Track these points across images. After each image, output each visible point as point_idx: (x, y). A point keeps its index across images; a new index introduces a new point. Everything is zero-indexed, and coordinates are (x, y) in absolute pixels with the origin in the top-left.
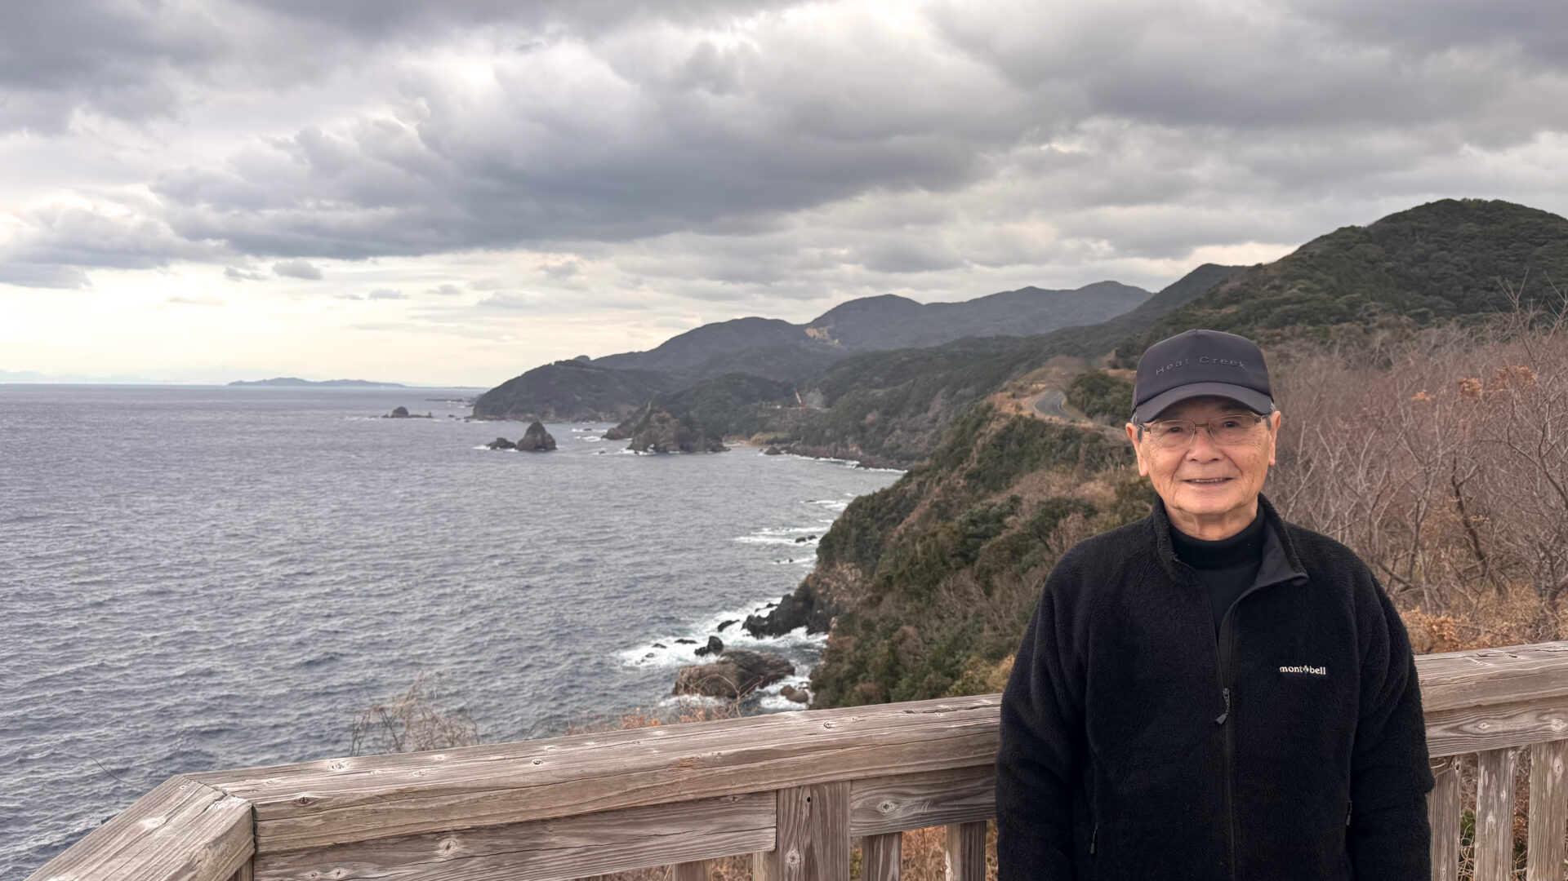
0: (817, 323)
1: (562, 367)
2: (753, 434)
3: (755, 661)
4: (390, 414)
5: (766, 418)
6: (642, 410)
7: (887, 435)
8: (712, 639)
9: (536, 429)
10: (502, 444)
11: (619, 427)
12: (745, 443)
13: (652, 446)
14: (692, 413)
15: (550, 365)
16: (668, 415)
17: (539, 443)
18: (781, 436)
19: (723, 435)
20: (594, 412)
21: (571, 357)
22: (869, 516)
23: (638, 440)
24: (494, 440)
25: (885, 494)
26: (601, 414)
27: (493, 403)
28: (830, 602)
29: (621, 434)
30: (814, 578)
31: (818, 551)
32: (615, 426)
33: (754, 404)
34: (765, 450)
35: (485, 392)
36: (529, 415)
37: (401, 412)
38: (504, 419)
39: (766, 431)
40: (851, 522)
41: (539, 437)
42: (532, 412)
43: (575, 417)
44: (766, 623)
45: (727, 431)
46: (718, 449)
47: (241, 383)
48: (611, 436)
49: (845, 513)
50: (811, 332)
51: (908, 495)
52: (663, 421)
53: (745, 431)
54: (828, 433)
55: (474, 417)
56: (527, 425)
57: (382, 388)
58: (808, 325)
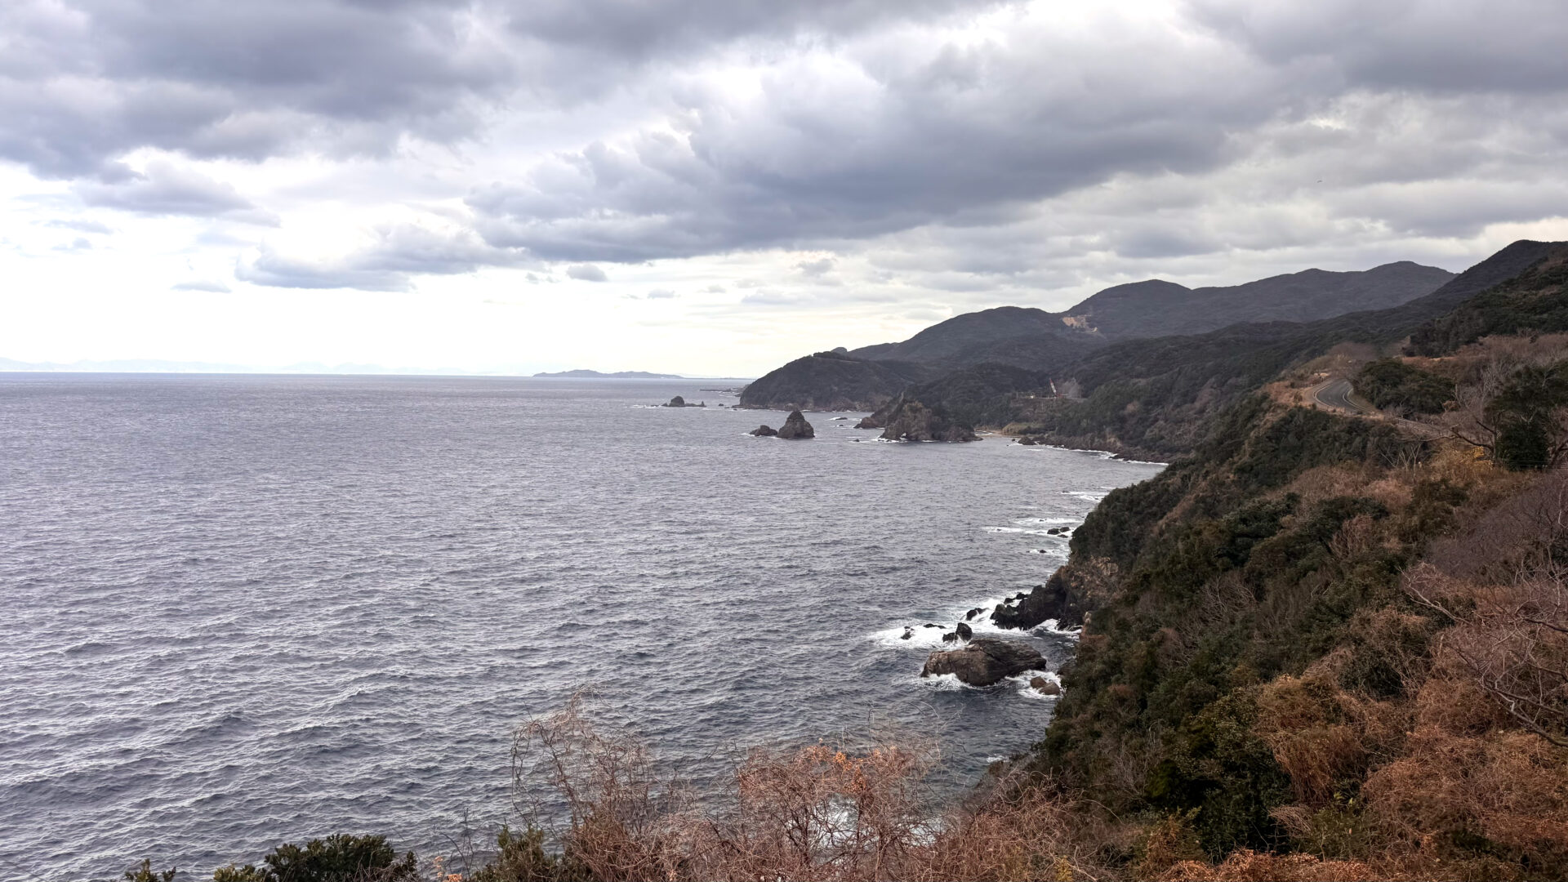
0: (1075, 311)
1: (820, 359)
2: (1005, 424)
3: (1004, 651)
4: (669, 403)
5: (1018, 409)
6: (895, 400)
7: (1149, 427)
8: (960, 625)
9: (796, 417)
10: (765, 431)
11: (873, 416)
12: (997, 433)
13: (905, 435)
14: (944, 403)
15: (809, 357)
16: (920, 405)
17: (799, 431)
18: (1034, 426)
19: (974, 425)
20: (849, 401)
21: (830, 349)
22: (1127, 510)
23: (891, 429)
24: (758, 427)
25: (1145, 486)
26: (857, 404)
27: (758, 393)
28: (1084, 594)
29: (875, 423)
30: (1066, 571)
31: (1071, 544)
32: (869, 415)
33: (1006, 394)
34: (1018, 440)
35: (751, 382)
36: (790, 404)
37: (678, 402)
38: (767, 408)
39: (1019, 421)
40: (1107, 515)
41: (798, 425)
42: (792, 402)
43: (832, 406)
44: (1016, 613)
45: (979, 421)
46: (968, 438)
47: (544, 374)
48: (864, 425)
49: (1100, 505)
50: (1069, 321)
51: (1171, 489)
52: (914, 410)
53: (998, 421)
54: (1084, 423)
55: (741, 406)
56: (788, 414)
57: (663, 379)
58: (1065, 314)
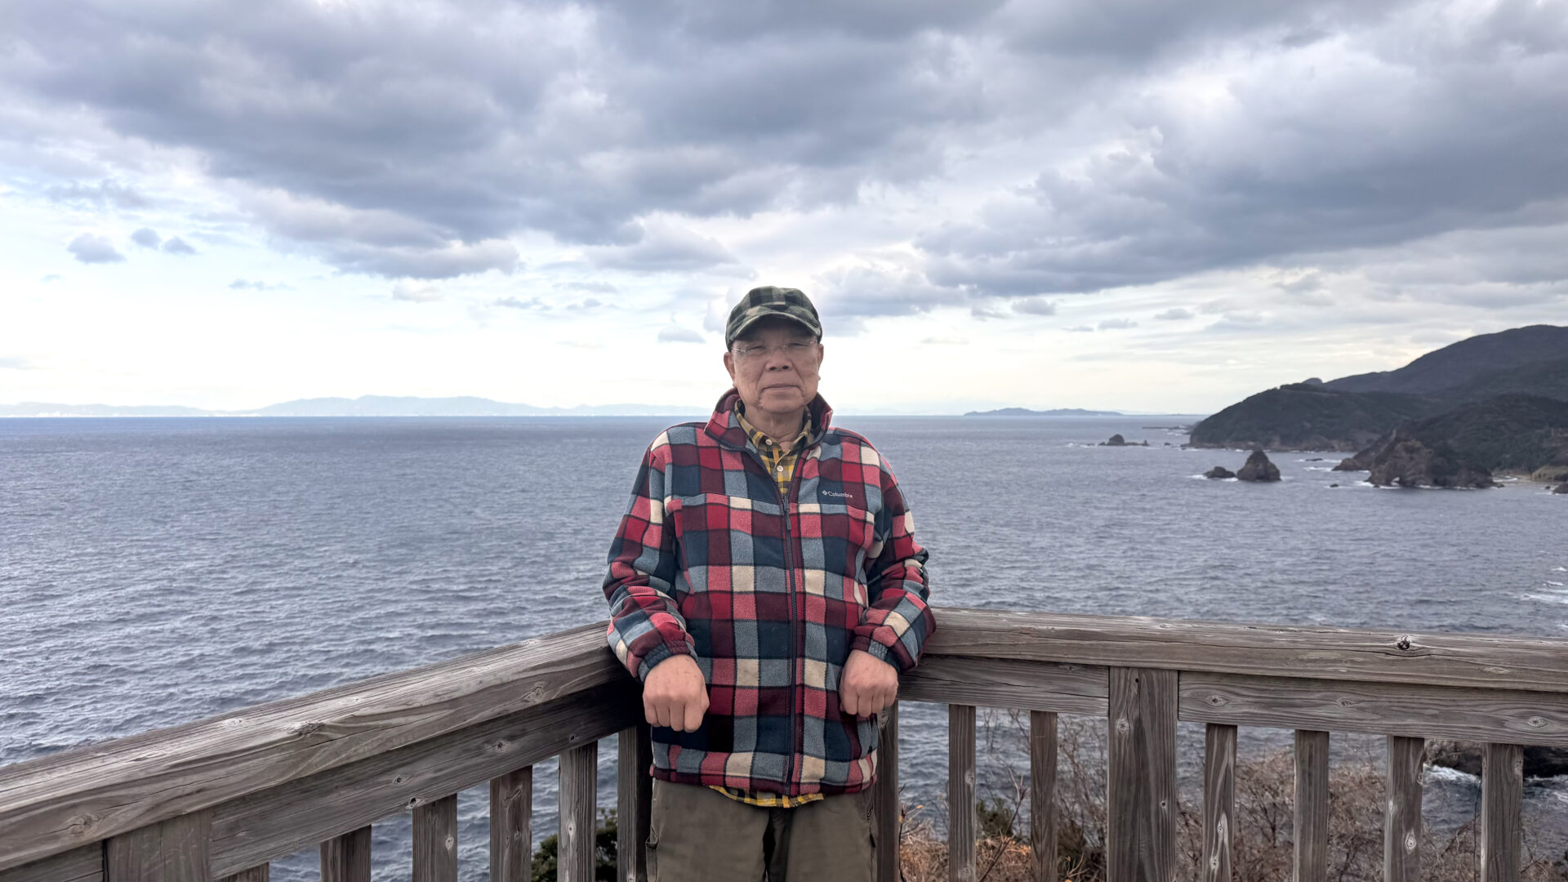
1: (1289, 391)
2: (1537, 468)
4: (1107, 441)
5: (1555, 449)
6: (1385, 438)
9: (1258, 458)
10: (1220, 473)
11: (1355, 458)
12: (1524, 479)
13: (1397, 479)
14: (1450, 441)
15: (1274, 390)
16: (1418, 444)
17: (1261, 473)
19: (1493, 469)
20: (1325, 440)
21: (1300, 380)
23: (1379, 472)
26: (1335, 443)
27: (1213, 431)
29: (1358, 464)
32: (1351, 456)
33: (1538, 431)
34: (1553, 488)
35: (1203, 419)
36: (1251, 443)
37: (1117, 440)
38: (1223, 447)
39: (1557, 464)
41: (1261, 467)
42: (1253, 440)
43: (1304, 445)
45: (1499, 464)
46: (1484, 484)
47: (975, 413)
48: (1344, 467)
52: (1411, 450)
53: (1525, 464)
55: (1191, 445)
56: (1250, 453)
57: (1100, 416)
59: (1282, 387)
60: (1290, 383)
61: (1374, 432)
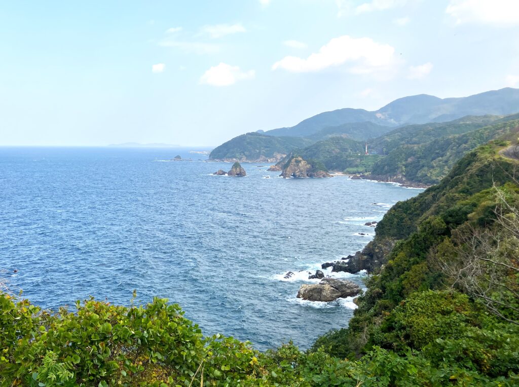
1: (249, 136)
2: (345, 169)
5: (352, 161)
8: (318, 271)
9: (236, 165)
10: (221, 173)
12: (341, 173)
13: (292, 175)
15: (243, 135)
16: (300, 159)
17: (238, 173)
19: (328, 169)
20: (265, 158)
21: (255, 131)
23: (285, 171)
24: (217, 171)
26: (268, 159)
28: (382, 257)
29: (277, 169)
30: (373, 244)
31: (376, 230)
32: (273, 165)
36: (234, 159)
38: (222, 160)
39: (351, 167)
41: (238, 170)
43: (256, 160)
44: (347, 265)
45: (331, 168)
46: (326, 176)
48: (272, 170)
50: (379, 115)
52: (298, 162)
53: (340, 167)
55: (209, 160)
56: (233, 163)
58: (377, 112)
59: (247, 134)
60: (250, 132)
61: (284, 154)
